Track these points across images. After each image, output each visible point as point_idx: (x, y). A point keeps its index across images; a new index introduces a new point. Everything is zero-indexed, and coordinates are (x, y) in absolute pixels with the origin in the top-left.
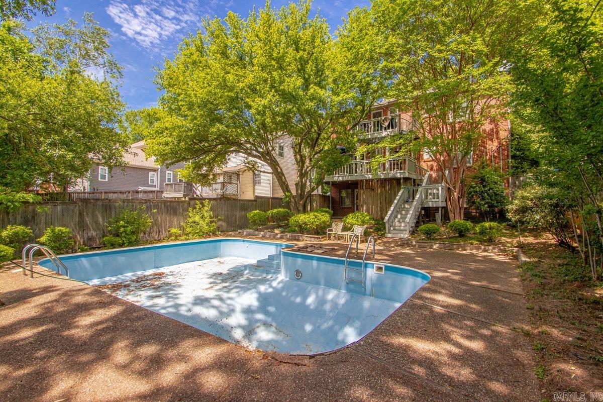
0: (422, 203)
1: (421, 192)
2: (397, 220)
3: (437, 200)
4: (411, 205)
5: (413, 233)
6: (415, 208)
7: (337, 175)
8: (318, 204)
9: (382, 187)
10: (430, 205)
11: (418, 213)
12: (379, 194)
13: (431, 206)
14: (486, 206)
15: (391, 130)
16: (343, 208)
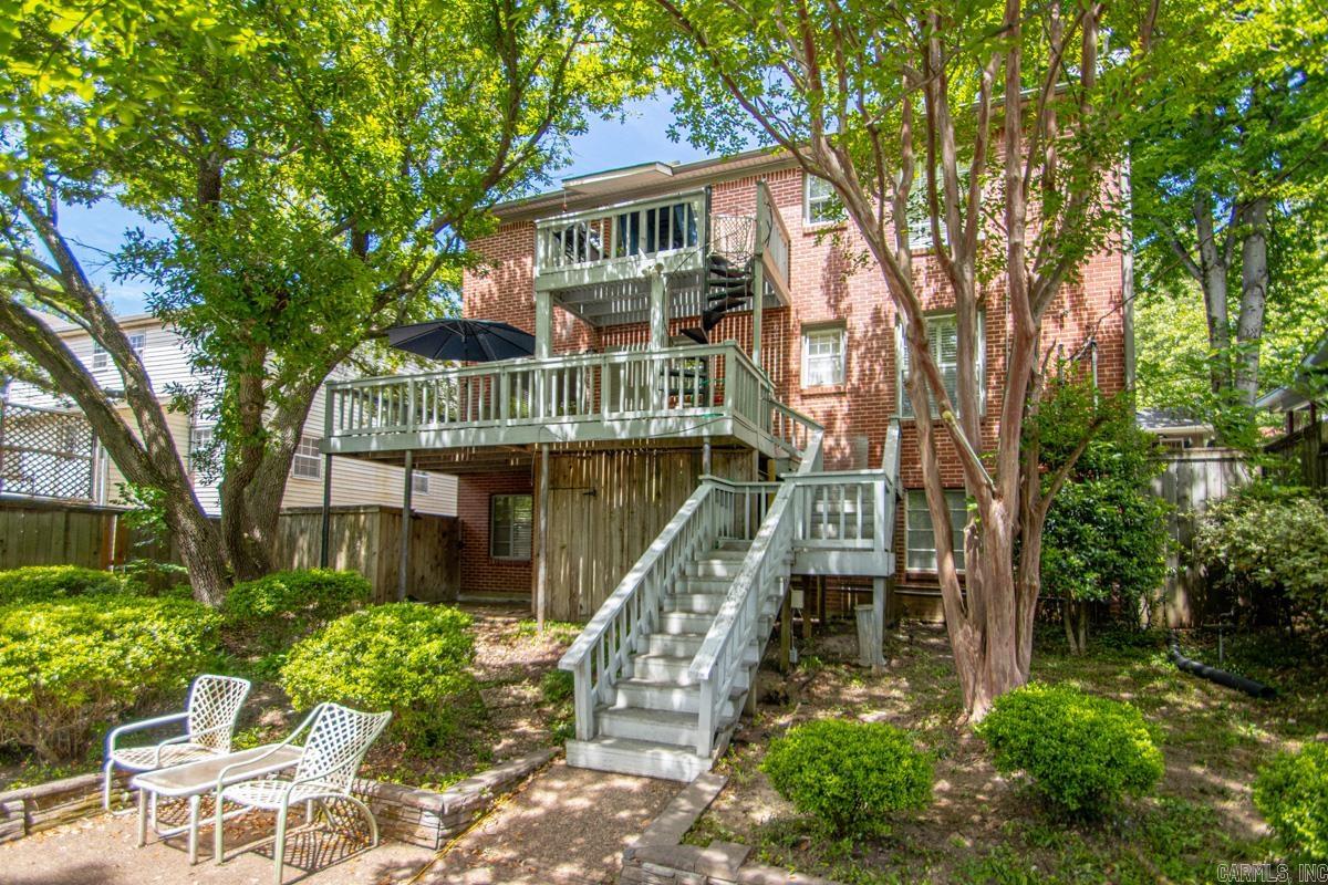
0: (795, 551)
1: (791, 505)
2: (658, 644)
3: (867, 543)
4: (734, 562)
5: (735, 738)
6: (756, 580)
7: (434, 425)
8: (376, 548)
9: (632, 482)
10: (833, 564)
11: (770, 610)
12: (617, 513)
13: (834, 571)
14: (1091, 576)
15: (671, 252)
16: (499, 564)
